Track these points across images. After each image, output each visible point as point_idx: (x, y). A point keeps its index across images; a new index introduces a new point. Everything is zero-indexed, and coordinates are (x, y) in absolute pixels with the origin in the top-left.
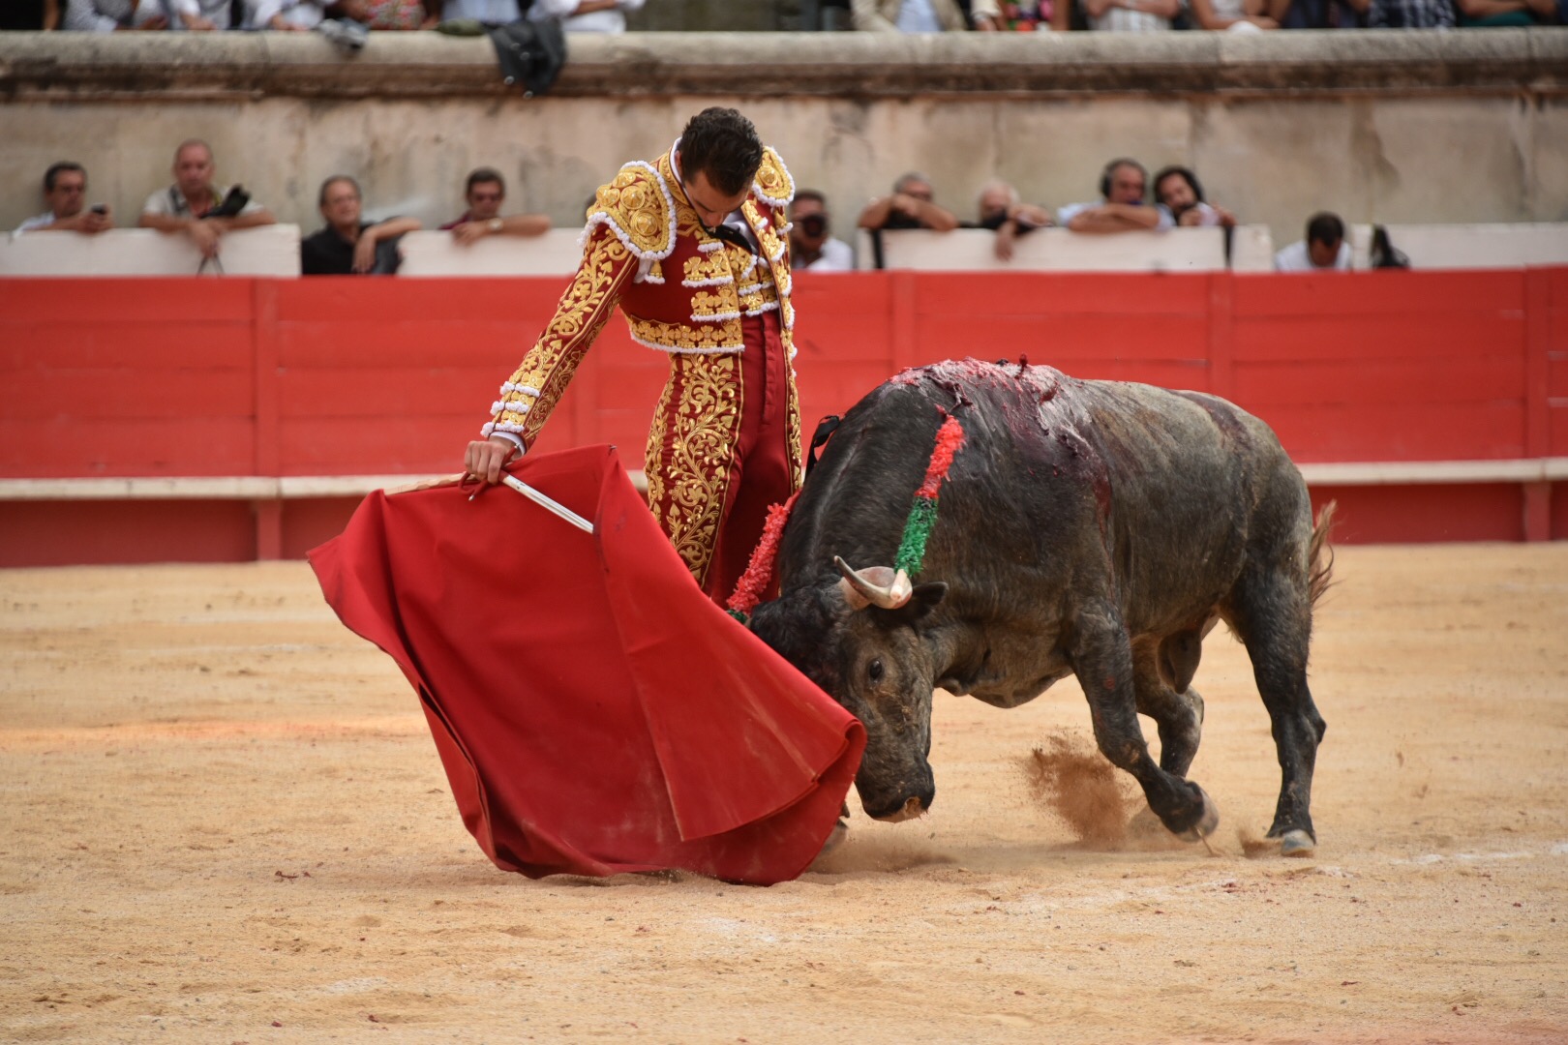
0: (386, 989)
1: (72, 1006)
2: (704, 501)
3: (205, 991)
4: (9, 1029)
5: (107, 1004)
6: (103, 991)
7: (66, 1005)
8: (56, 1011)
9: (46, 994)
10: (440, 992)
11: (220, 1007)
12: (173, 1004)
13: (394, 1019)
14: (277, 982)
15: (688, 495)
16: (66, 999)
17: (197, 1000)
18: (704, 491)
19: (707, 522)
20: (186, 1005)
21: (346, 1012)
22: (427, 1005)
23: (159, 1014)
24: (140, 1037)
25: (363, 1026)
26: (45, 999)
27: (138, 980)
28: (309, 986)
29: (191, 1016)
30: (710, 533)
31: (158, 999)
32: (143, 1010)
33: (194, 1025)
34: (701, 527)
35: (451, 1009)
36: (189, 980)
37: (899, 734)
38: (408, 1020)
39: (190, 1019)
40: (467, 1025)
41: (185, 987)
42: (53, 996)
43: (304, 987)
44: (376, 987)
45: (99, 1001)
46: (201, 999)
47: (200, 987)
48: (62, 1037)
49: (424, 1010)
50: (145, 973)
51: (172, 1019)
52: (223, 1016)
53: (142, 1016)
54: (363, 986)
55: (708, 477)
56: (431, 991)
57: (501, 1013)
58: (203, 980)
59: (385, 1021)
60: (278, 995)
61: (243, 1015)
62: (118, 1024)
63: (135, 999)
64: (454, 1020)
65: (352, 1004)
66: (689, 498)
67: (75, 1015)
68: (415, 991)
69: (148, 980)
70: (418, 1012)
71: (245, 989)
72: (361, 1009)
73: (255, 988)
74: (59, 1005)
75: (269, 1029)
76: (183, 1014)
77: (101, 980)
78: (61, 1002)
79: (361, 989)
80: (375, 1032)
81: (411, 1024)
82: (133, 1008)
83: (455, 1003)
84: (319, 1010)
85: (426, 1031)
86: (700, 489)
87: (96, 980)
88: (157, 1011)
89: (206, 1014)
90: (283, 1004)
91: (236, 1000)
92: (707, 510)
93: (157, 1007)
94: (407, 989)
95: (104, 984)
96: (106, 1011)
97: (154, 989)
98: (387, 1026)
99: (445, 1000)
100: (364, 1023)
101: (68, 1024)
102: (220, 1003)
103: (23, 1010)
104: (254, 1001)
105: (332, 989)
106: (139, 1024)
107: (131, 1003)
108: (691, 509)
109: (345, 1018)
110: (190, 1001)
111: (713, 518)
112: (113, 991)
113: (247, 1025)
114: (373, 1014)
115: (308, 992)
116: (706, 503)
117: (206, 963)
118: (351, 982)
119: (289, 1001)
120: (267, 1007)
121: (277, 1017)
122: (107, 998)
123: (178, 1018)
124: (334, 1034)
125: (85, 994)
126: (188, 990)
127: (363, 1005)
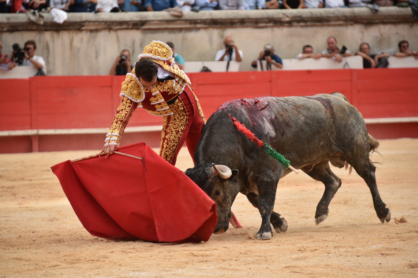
0: (386, 247)
1: (307, 252)
2: (174, 140)
3: (340, 248)
4: (292, 258)
5: (316, 251)
6: (315, 248)
7: (306, 252)
8: (303, 253)
9: (301, 249)
10: (399, 248)
11: (344, 252)
12: (332, 251)
13: (388, 255)
14: (358, 245)
15: (170, 137)
16: (306, 250)
17: (338, 250)
18: (175, 137)
19: (174, 145)
20: (336, 251)
21: (375, 253)
22: (396, 251)
23: (329, 254)
24: (324, 259)
25: (380, 256)
26: (300, 250)
27: (324, 245)
28: (366, 246)
29: (337, 254)
30: (175, 149)
31: (328, 250)
32: (325, 253)
33: (337, 256)
34: (172, 146)
35: (402, 252)
36: (336, 245)
37: (221, 211)
38: (391, 255)
39: (337, 255)
40: (406, 256)
41: (335, 247)
42: (302, 249)
43: (365, 247)
44: (383, 246)
45: (314, 251)
46: (339, 250)
47: (339, 247)
48: (305, 259)
49: (395, 252)
50: (325, 243)
51: (332, 255)
52: (344, 254)
53: (324, 254)
54: (380, 246)
55: (177, 134)
56: (397, 247)
57: (415, 253)
58: (340, 245)
59: (385, 255)
60: (358, 249)
61: (350, 254)
62: (319, 256)
63: (323, 250)
64: (403, 255)
65: (377, 251)
66: (170, 138)
67: (308, 254)
68: (393, 247)
69: (326, 245)
70: (394, 253)
71: (350, 247)
72: (379, 252)
73: (353, 247)
74: (304, 252)
75: (357, 257)
76: (335, 253)
77: (314, 245)
78: (304, 251)
79: (379, 247)
80: (383, 258)
81: (392, 256)
82: (322, 252)
83: (403, 250)
84: (369, 252)
85: (396, 257)
86: (174, 136)
87: (313, 245)
88: (328, 253)
89: (341, 254)
90: (360, 251)
91: (348, 250)
92: (175, 142)
93: (328, 252)
94: (391, 247)
95: (315, 246)
96: (316, 253)
97: (328, 247)
98: (386, 256)
99: (401, 250)
100: (380, 255)
101: (306, 256)
102: (344, 251)
103: (295, 253)
104: (353, 250)
105: (372, 247)
106: (324, 256)
107: (322, 251)
108: (170, 141)
109: (375, 254)
110: (337, 250)
111: (176, 145)
112: (317, 248)
113: (351, 256)
114: (382, 253)
115: (366, 248)
116: (175, 140)
117: (340, 241)
118: (377, 245)
119: (361, 250)
120: (356, 252)
121: (358, 254)
122: (316, 250)
123: (334, 255)
124: (373, 258)
125: (310, 249)
126: (336, 248)
127: (380, 251)
